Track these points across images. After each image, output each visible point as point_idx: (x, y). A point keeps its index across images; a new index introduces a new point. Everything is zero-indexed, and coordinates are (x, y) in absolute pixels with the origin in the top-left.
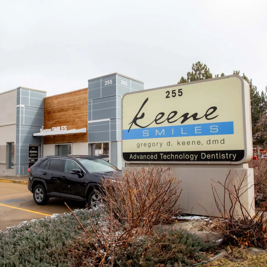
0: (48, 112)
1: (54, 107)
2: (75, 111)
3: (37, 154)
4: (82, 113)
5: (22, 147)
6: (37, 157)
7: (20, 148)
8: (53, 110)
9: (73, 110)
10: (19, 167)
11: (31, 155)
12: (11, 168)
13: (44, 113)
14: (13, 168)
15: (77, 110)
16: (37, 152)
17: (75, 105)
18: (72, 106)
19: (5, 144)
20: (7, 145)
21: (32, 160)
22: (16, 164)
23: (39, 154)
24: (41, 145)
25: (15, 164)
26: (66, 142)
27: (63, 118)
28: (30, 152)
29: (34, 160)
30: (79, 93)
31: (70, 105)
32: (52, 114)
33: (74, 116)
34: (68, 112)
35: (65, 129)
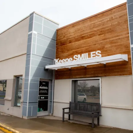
0: (61, 43)
1: (70, 36)
2: (104, 36)
3: (47, 90)
4: (118, 36)
5: (32, 80)
6: (47, 94)
7: (29, 82)
8: (69, 40)
9: (99, 35)
10: (28, 106)
11: (41, 91)
12: (17, 106)
13: (57, 44)
14: (19, 107)
15: (107, 34)
16: (47, 88)
17: (103, 28)
18: (98, 30)
19: (12, 78)
20: (14, 79)
21: (42, 98)
22: (24, 102)
23: (49, 91)
24: (52, 80)
25: (22, 102)
26: (89, 76)
27: (83, 47)
28: (40, 88)
29: (43, 98)
30: (110, 12)
31: (95, 29)
32: (68, 45)
33: (101, 42)
34: (92, 38)
35: (99, 56)
